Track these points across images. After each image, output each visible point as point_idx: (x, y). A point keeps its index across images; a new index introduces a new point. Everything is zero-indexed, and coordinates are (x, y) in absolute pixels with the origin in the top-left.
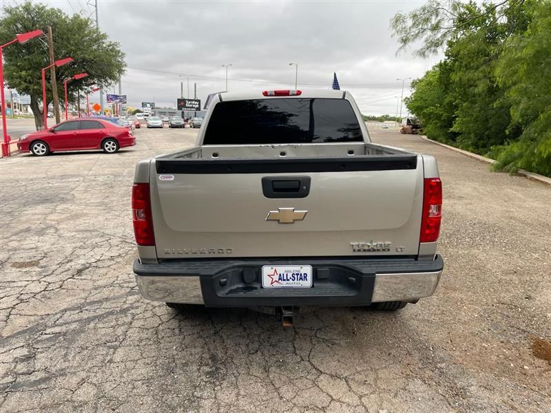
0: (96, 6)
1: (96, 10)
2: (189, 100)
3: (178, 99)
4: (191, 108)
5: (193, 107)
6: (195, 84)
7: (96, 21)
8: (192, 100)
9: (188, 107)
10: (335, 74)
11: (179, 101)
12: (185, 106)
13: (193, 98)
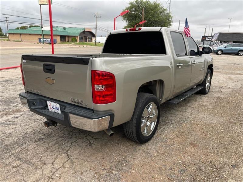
0: (170, 4)
1: (170, 6)
2: (208, 37)
3: (202, 36)
4: (208, 40)
5: (209, 40)
6: (213, 29)
7: (169, 10)
8: (209, 37)
9: (207, 40)
10: (186, 18)
11: (203, 37)
12: (205, 40)
13: (210, 36)
